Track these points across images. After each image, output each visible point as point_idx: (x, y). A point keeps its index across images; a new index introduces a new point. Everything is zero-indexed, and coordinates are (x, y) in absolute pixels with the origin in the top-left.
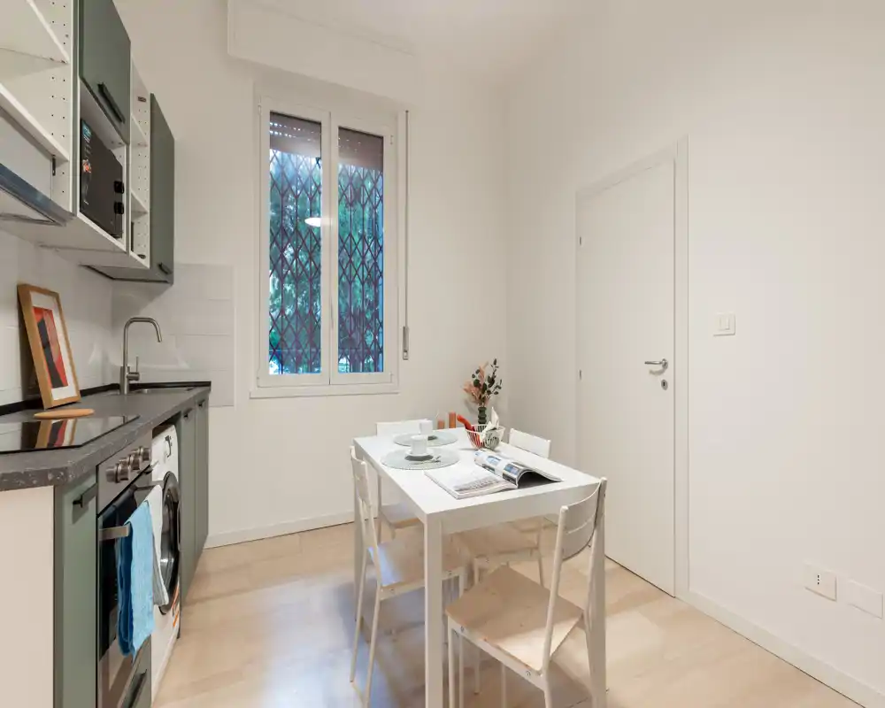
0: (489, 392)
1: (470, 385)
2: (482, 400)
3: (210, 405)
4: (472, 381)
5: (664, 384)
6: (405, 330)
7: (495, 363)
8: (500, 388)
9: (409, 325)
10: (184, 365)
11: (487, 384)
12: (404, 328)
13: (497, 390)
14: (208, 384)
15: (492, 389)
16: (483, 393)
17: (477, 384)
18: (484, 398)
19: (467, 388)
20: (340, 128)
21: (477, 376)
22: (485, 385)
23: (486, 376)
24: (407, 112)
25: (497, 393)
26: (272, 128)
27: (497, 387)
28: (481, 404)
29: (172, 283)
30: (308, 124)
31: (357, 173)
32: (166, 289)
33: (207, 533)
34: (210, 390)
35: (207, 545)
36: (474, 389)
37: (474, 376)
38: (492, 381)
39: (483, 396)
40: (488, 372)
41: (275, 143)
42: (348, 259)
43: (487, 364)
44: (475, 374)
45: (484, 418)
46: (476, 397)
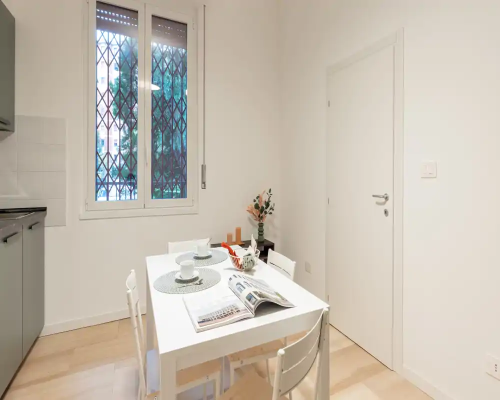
0: (266, 213)
1: (252, 208)
2: (261, 218)
3: (46, 225)
4: (253, 204)
5: (386, 212)
6: (204, 167)
7: (270, 192)
8: (273, 210)
9: (206, 164)
10: (23, 195)
11: (265, 206)
12: (202, 166)
13: (271, 211)
14: (44, 209)
15: (267, 210)
16: (261, 212)
17: (257, 207)
19: (249, 209)
20: (153, 16)
21: (257, 201)
22: (262, 207)
23: (264, 200)
24: (205, 6)
25: (271, 213)
26: (98, 13)
27: (271, 209)
28: (259, 221)
29: (13, 131)
30: (129, 12)
31: (168, 50)
32: (9, 135)
33: (43, 324)
34: (46, 214)
35: (44, 333)
36: (255, 211)
37: (255, 201)
38: (268, 204)
39: (261, 215)
40: (265, 198)
41: (101, 25)
42: (161, 114)
43: (264, 192)
44: (256, 199)
45: (262, 231)
46: (256, 216)
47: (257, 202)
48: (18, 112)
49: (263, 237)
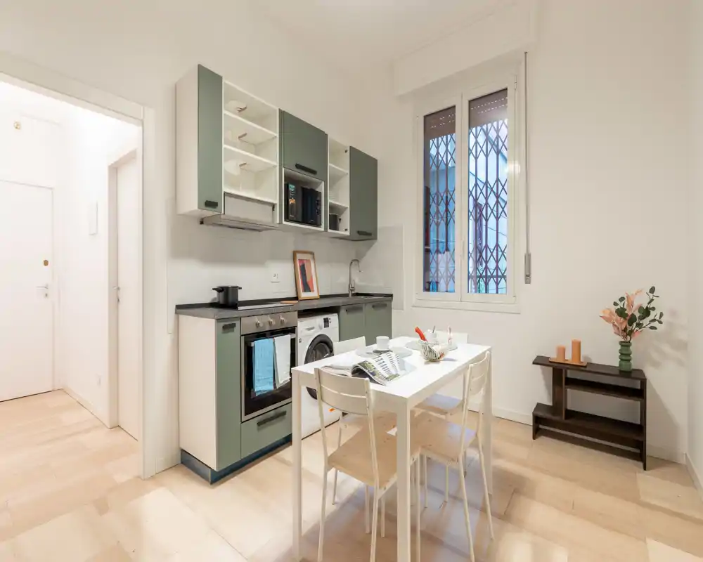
0: (639, 325)
1: (611, 313)
2: (628, 332)
4: (614, 308)
7: (652, 290)
8: (660, 323)
11: (637, 315)
12: (526, 255)
13: (656, 324)
14: (391, 295)
15: (646, 321)
16: (631, 323)
17: (621, 312)
18: (632, 331)
19: (607, 316)
20: (470, 101)
21: (622, 303)
22: (633, 315)
23: (636, 304)
24: (526, 53)
25: (653, 328)
27: (656, 320)
28: (625, 337)
29: (377, 239)
36: (617, 319)
37: (616, 304)
38: (646, 312)
39: (629, 328)
40: (640, 301)
43: (640, 291)
44: (618, 302)
45: (629, 355)
46: (618, 328)
47: (621, 305)
48: (379, 225)
49: (630, 365)
